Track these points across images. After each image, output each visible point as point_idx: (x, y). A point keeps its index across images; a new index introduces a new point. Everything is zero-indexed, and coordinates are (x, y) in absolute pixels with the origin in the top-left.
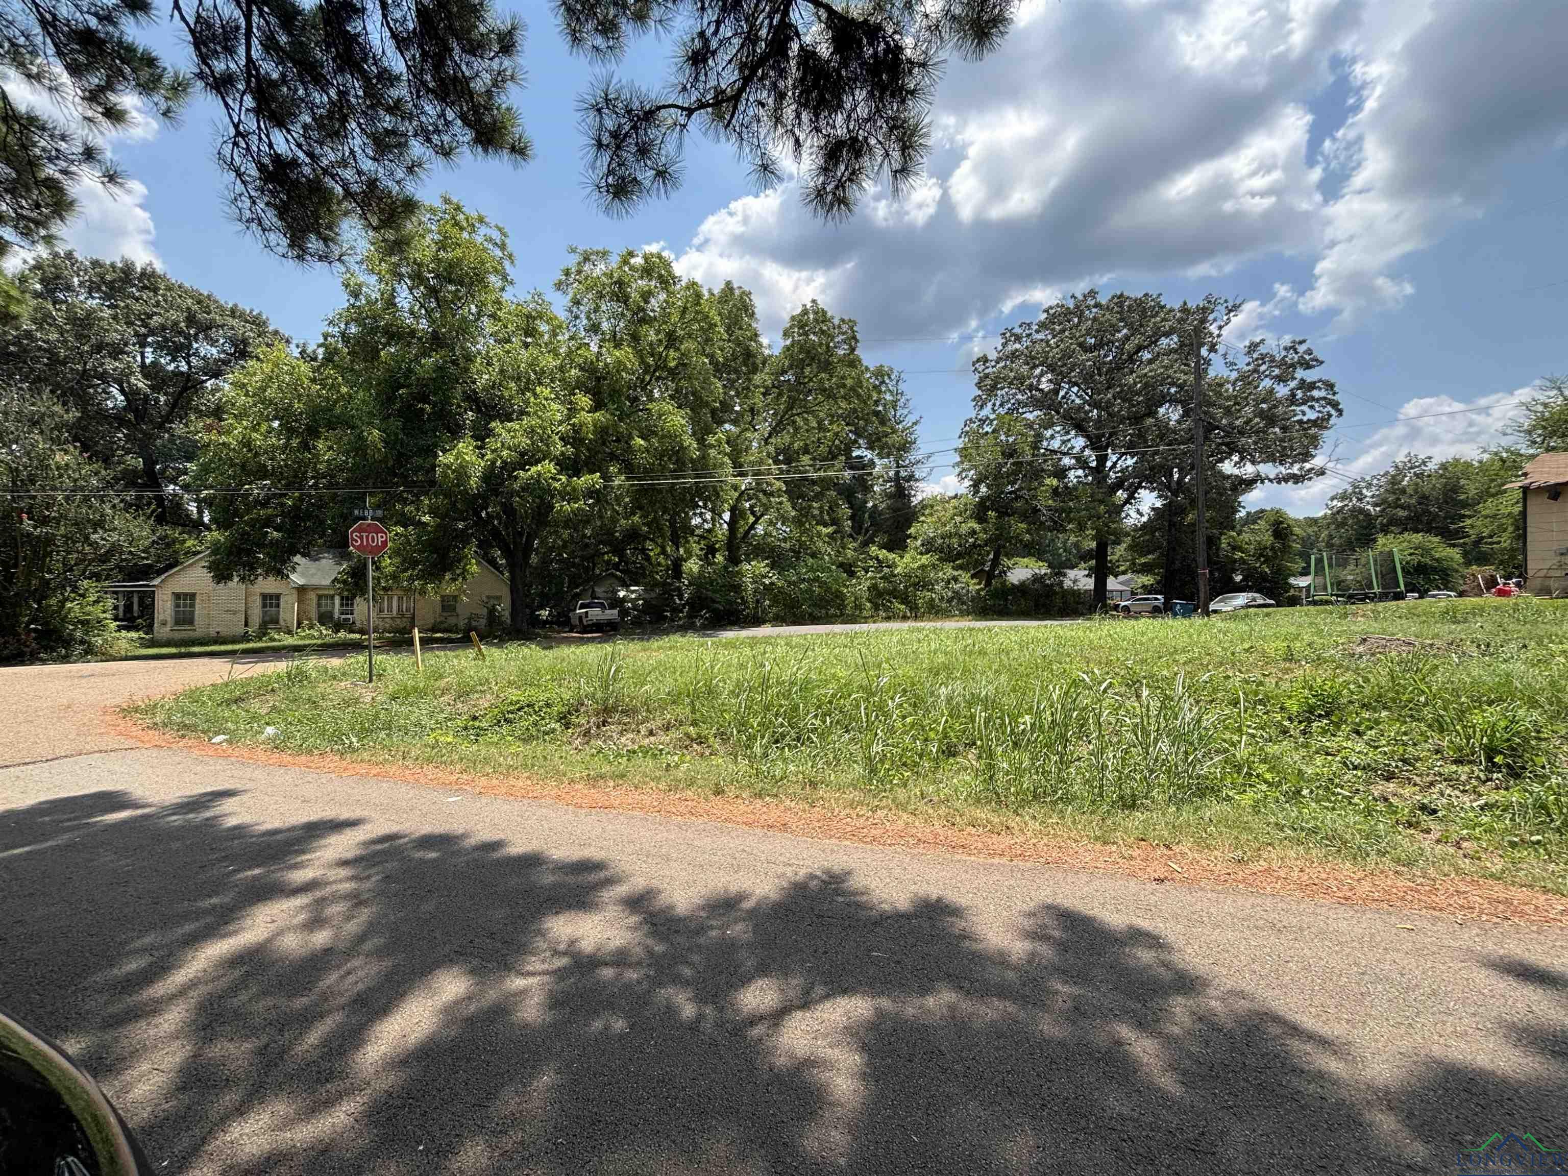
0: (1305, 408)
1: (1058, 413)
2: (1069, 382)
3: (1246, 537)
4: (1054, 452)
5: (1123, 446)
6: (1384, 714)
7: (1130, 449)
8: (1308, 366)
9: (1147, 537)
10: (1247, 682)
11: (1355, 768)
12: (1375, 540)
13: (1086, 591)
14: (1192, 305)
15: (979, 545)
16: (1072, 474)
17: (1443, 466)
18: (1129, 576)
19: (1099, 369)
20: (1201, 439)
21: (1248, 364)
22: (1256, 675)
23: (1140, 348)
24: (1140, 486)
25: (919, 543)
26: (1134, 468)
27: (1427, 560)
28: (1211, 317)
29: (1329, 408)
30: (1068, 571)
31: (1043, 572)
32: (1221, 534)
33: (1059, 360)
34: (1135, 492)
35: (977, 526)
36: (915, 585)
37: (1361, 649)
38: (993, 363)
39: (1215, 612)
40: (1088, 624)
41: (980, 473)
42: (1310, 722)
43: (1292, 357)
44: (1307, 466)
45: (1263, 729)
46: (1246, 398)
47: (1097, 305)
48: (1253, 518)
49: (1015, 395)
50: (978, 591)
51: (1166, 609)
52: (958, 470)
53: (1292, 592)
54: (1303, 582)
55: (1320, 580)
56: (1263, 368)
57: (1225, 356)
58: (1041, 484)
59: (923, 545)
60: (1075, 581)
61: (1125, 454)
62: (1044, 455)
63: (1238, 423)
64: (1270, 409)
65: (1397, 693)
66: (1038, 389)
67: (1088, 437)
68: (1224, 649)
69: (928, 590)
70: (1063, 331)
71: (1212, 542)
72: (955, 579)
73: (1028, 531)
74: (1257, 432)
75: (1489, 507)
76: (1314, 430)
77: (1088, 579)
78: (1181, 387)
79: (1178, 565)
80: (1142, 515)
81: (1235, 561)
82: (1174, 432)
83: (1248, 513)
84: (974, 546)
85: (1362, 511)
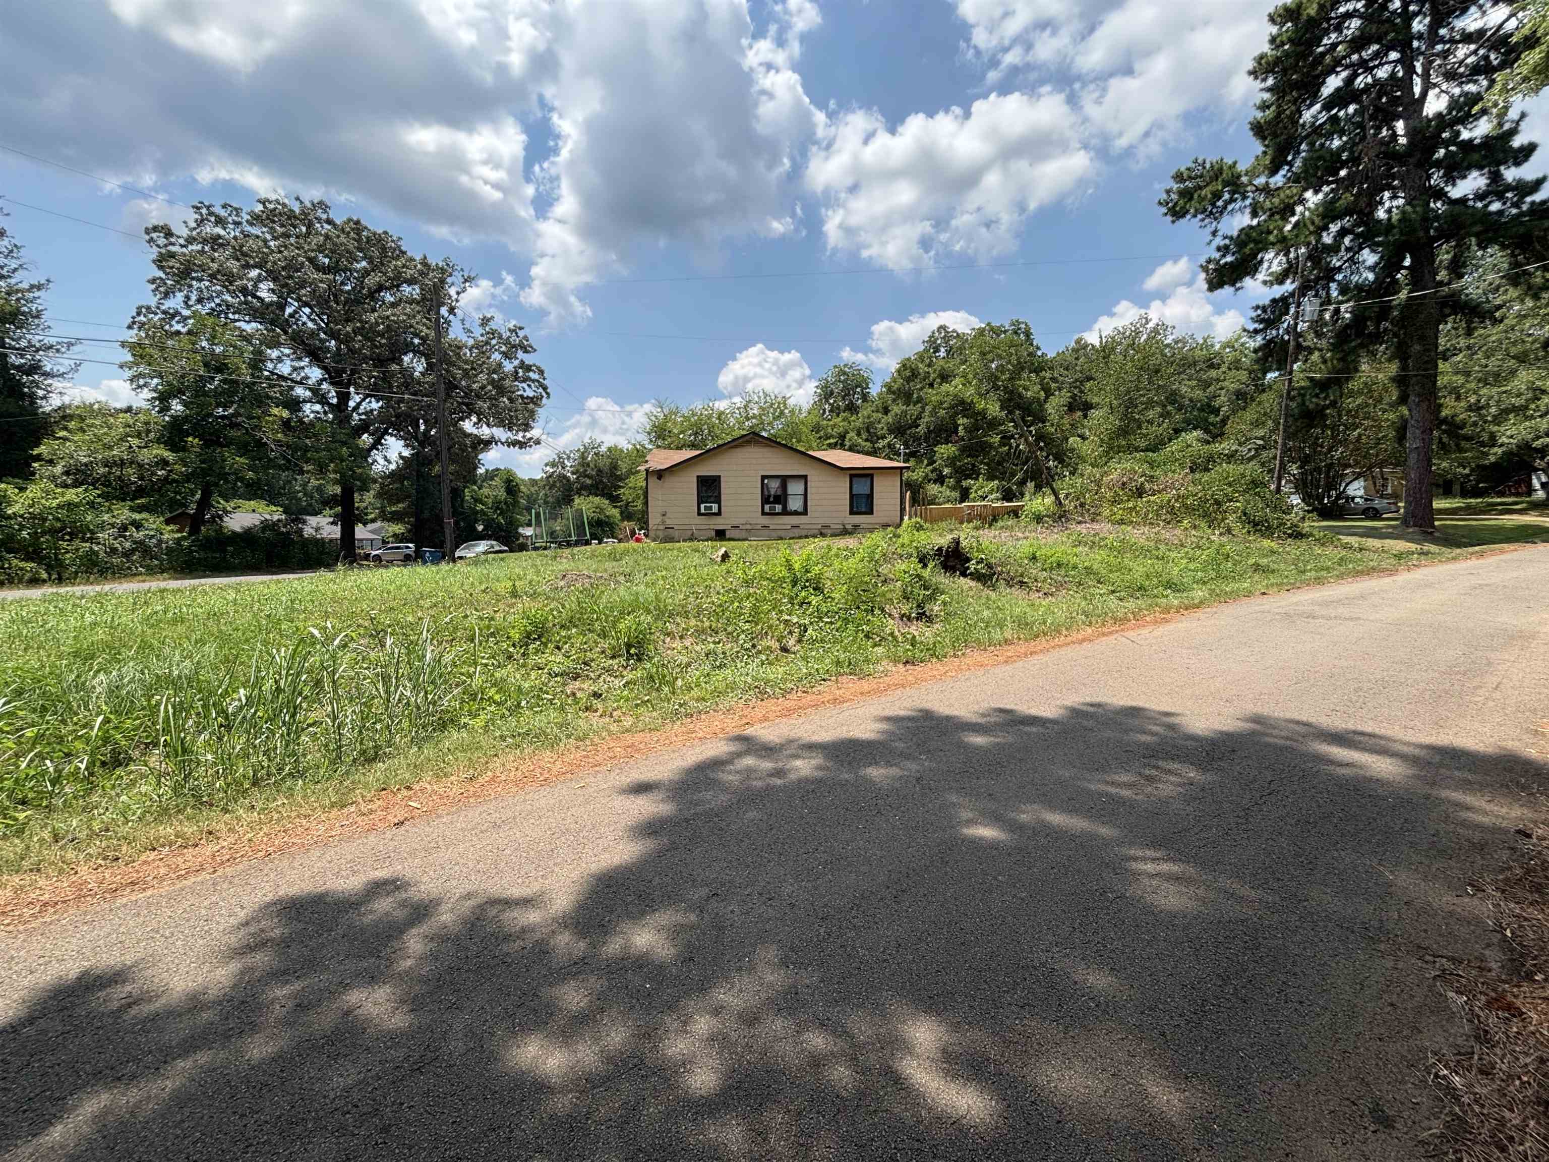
0: (525, 385)
1: (286, 333)
2: (298, 299)
3: (485, 491)
4: (282, 377)
5: (365, 388)
6: (574, 630)
7: (373, 392)
8: (526, 352)
9: (396, 486)
10: (481, 619)
11: (556, 675)
12: (573, 500)
13: (331, 540)
14: (432, 262)
15: (174, 481)
16: (307, 407)
17: (609, 449)
18: (378, 524)
19: (335, 296)
20: (443, 395)
21: (482, 335)
22: (488, 612)
23: (381, 288)
24: (386, 432)
25: (58, 469)
26: (380, 412)
27: (602, 517)
28: (449, 280)
29: (541, 390)
30: (308, 517)
31: (276, 517)
32: (465, 487)
33: (284, 268)
34: (382, 437)
35: (169, 456)
36: (53, 531)
37: (562, 583)
38: (182, 241)
39: (461, 558)
40: (331, 575)
41: (169, 384)
42: (527, 645)
43: (514, 340)
44: (528, 435)
45: (494, 658)
46: (481, 365)
47: (329, 222)
48: (491, 475)
49: (220, 293)
50: (178, 541)
51: (417, 557)
52: (128, 374)
53: (521, 540)
54: (528, 532)
55: (538, 530)
56: (494, 342)
57: (463, 321)
58: (267, 413)
59: (67, 473)
60: (317, 529)
61: (371, 396)
62: (268, 378)
63: (475, 386)
64: (500, 380)
65: (581, 614)
66: (254, 296)
67: (325, 368)
68: (465, 591)
69: (83, 540)
70: (287, 236)
71: (457, 494)
72: (138, 525)
73: (251, 468)
74: (490, 398)
75: (632, 480)
76: (531, 406)
77: (333, 527)
78: (424, 339)
79: (426, 514)
80: (389, 462)
81: (477, 512)
82: (419, 383)
83: (487, 471)
84: (165, 480)
85: (565, 477)
